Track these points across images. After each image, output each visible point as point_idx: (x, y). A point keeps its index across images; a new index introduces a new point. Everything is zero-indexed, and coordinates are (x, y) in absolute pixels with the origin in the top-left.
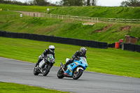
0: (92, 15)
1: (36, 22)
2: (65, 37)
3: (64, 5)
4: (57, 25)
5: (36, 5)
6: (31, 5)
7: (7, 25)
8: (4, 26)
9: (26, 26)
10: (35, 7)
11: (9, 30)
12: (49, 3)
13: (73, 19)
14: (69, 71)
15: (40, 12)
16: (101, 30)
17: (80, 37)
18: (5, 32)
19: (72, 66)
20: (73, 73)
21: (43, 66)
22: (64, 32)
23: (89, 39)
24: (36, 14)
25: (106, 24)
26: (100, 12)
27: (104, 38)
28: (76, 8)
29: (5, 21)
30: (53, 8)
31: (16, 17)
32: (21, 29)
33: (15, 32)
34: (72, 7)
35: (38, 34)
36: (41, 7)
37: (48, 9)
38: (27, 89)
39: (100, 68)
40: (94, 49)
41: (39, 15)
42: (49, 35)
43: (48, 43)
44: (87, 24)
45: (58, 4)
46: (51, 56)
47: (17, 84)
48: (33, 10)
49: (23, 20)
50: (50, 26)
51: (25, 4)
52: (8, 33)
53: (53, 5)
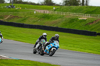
0: (85, 12)
1: (46, 17)
2: (66, 28)
3: (66, 5)
4: (60, 19)
5: (45, 5)
6: (42, 5)
7: (25, 19)
8: (23, 20)
9: (38, 20)
10: (45, 7)
11: (26, 23)
12: (54, 4)
13: (72, 15)
14: (47, 51)
15: (48, 10)
16: (92, 23)
17: (76, 28)
18: (23, 24)
19: (49, 47)
20: (49, 52)
21: (38, 48)
22: (66, 24)
23: (83, 29)
24: (45, 11)
25: (95, 18)
26: (91, 10)
27: (94, 28)
28: (74, 7)
29: (23, 16)
30: (58, 7)
31: (31, 14)
32: (34, 22)
33: (31, 24)
34: (71, 6)
35: (46, 25)
36: (49, 6)
37: (54, 8)
38: (39, 64)
39: (91, 50)
40: (86, 37)
41: (47, 12)
42: (55, 26)
43: (54, 32)
44: (82, 19)
45: (61, 4)
46: (43, 41)
47: (32, 61)
48: (43, 9)
49: (36, 16)
50: (55, 20)
51: (38, 4)
52: (26, 25)
53: (58, 5)
